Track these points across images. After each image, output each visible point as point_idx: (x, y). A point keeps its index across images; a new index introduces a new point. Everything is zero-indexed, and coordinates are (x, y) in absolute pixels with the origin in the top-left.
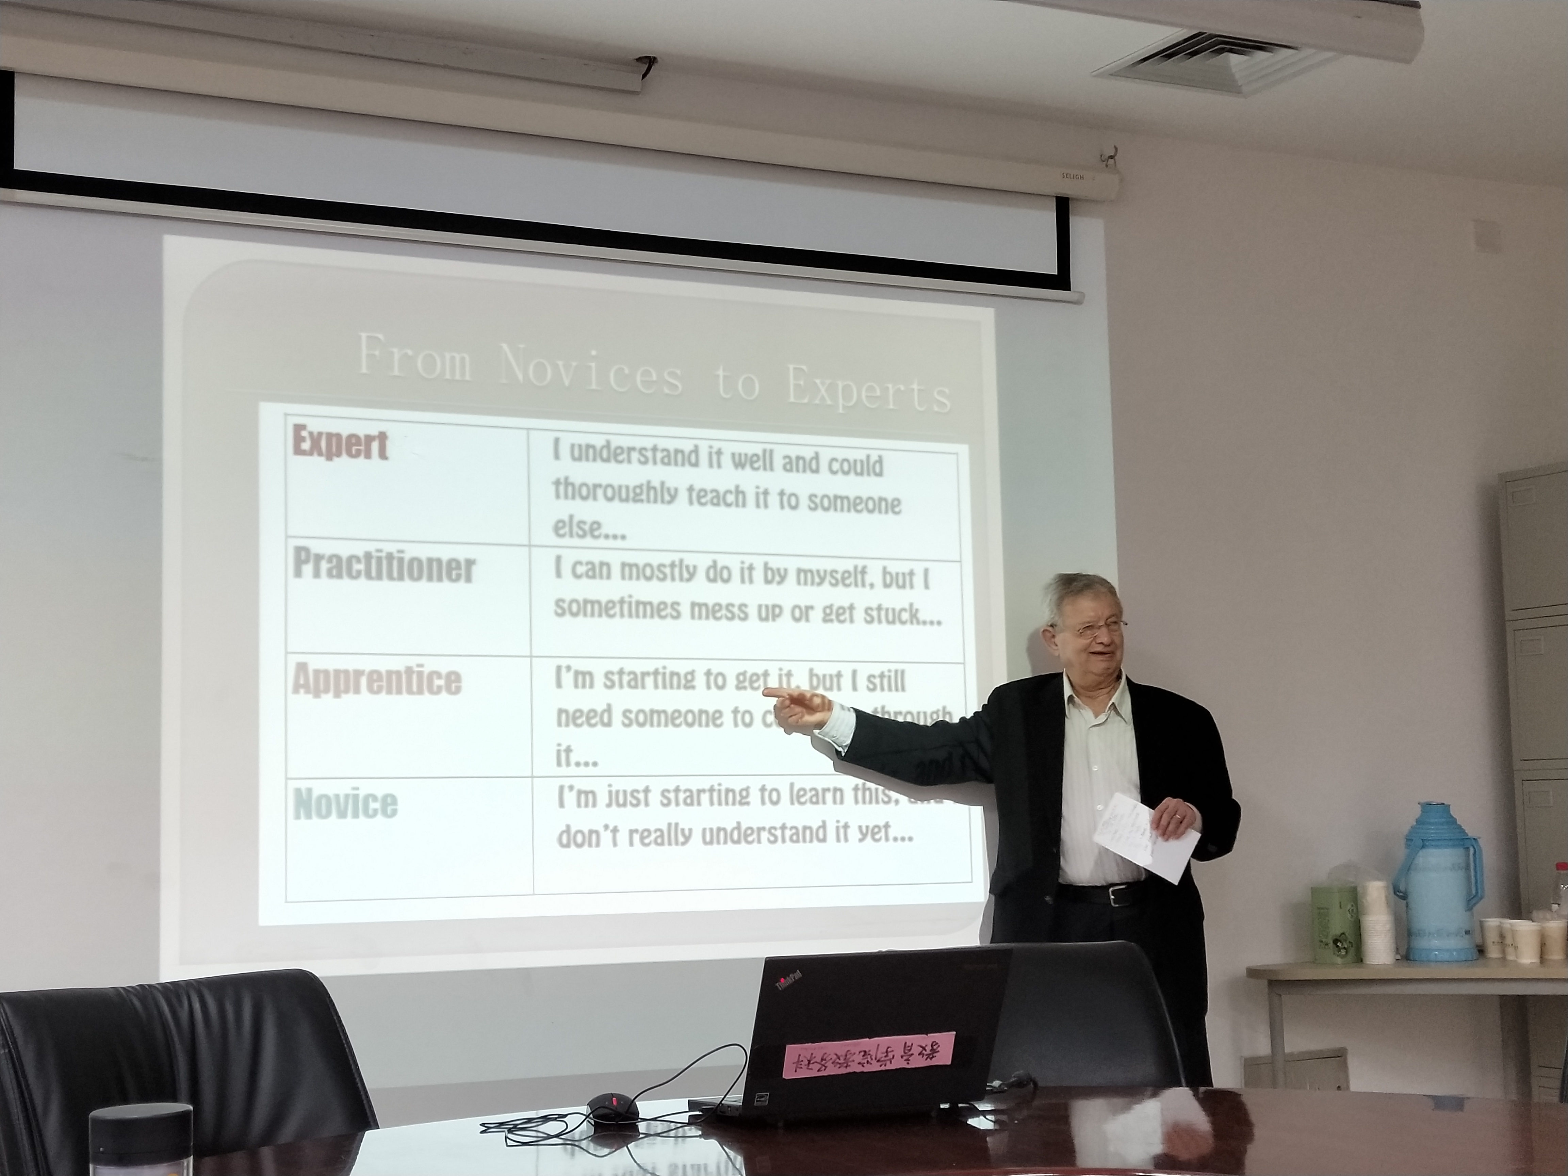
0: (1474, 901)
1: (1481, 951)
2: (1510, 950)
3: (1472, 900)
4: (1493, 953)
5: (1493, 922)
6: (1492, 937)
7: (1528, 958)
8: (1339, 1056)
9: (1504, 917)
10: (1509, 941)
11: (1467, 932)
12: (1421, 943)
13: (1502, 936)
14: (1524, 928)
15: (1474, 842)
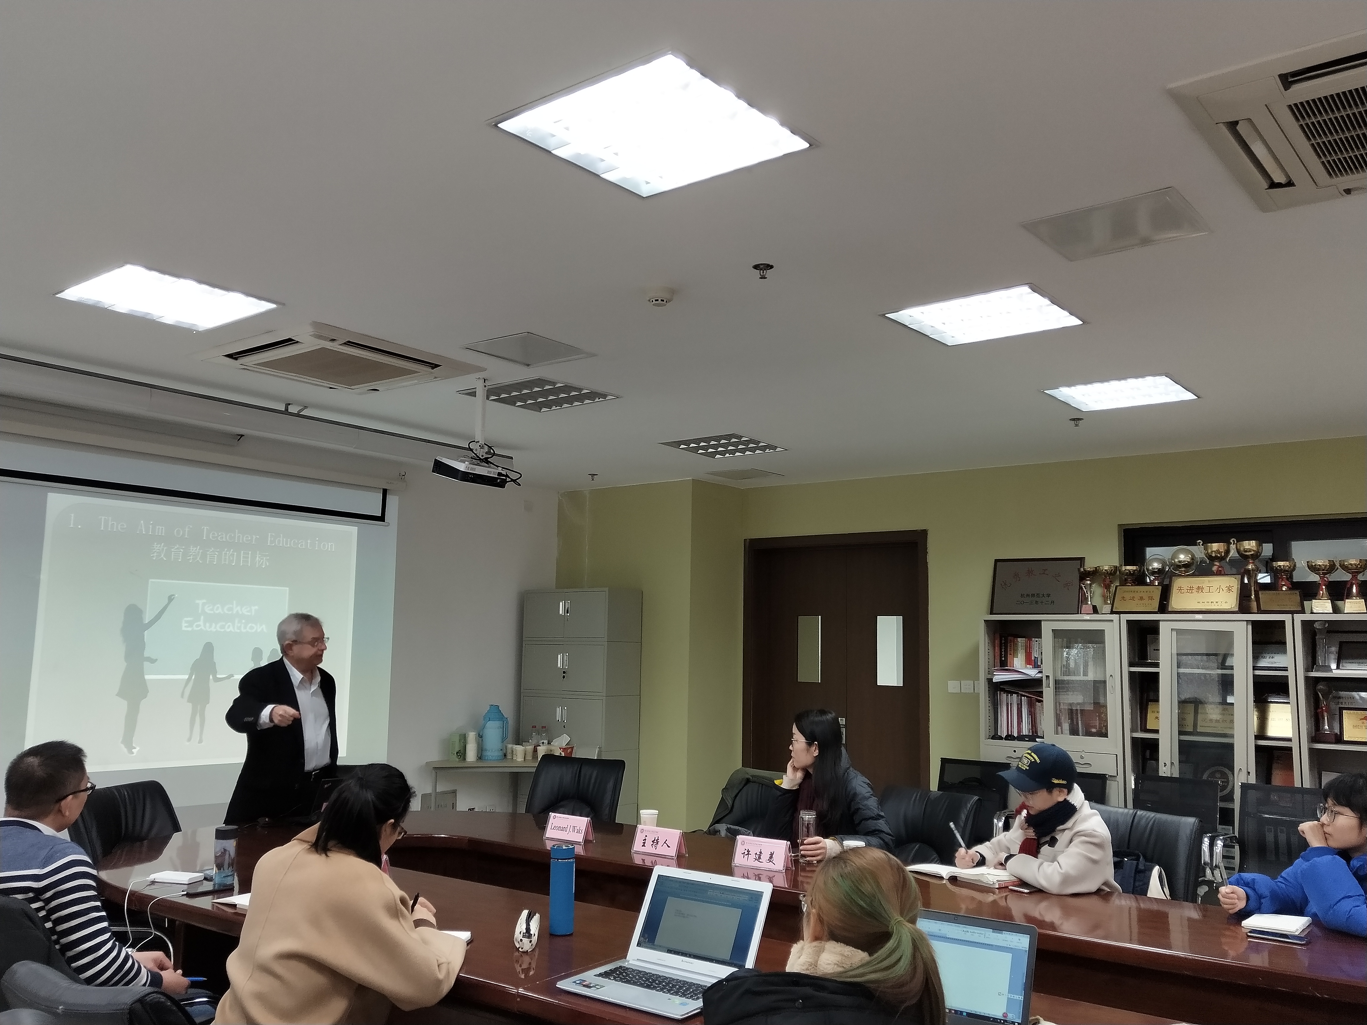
0: (504, 739)
1: (505, 755)
2: (514, 756)
3: (503, 739)
4: (509, 757)
5: (510, 746)
6: (509, 751)
7: (520, 758)
8: (454, 792)
9: (513, 744)
10: (514, 753)
11: (501, 750)
12: (485, 753)
13: (512, 751)
14: (519, 749)
15: (506, 719)
